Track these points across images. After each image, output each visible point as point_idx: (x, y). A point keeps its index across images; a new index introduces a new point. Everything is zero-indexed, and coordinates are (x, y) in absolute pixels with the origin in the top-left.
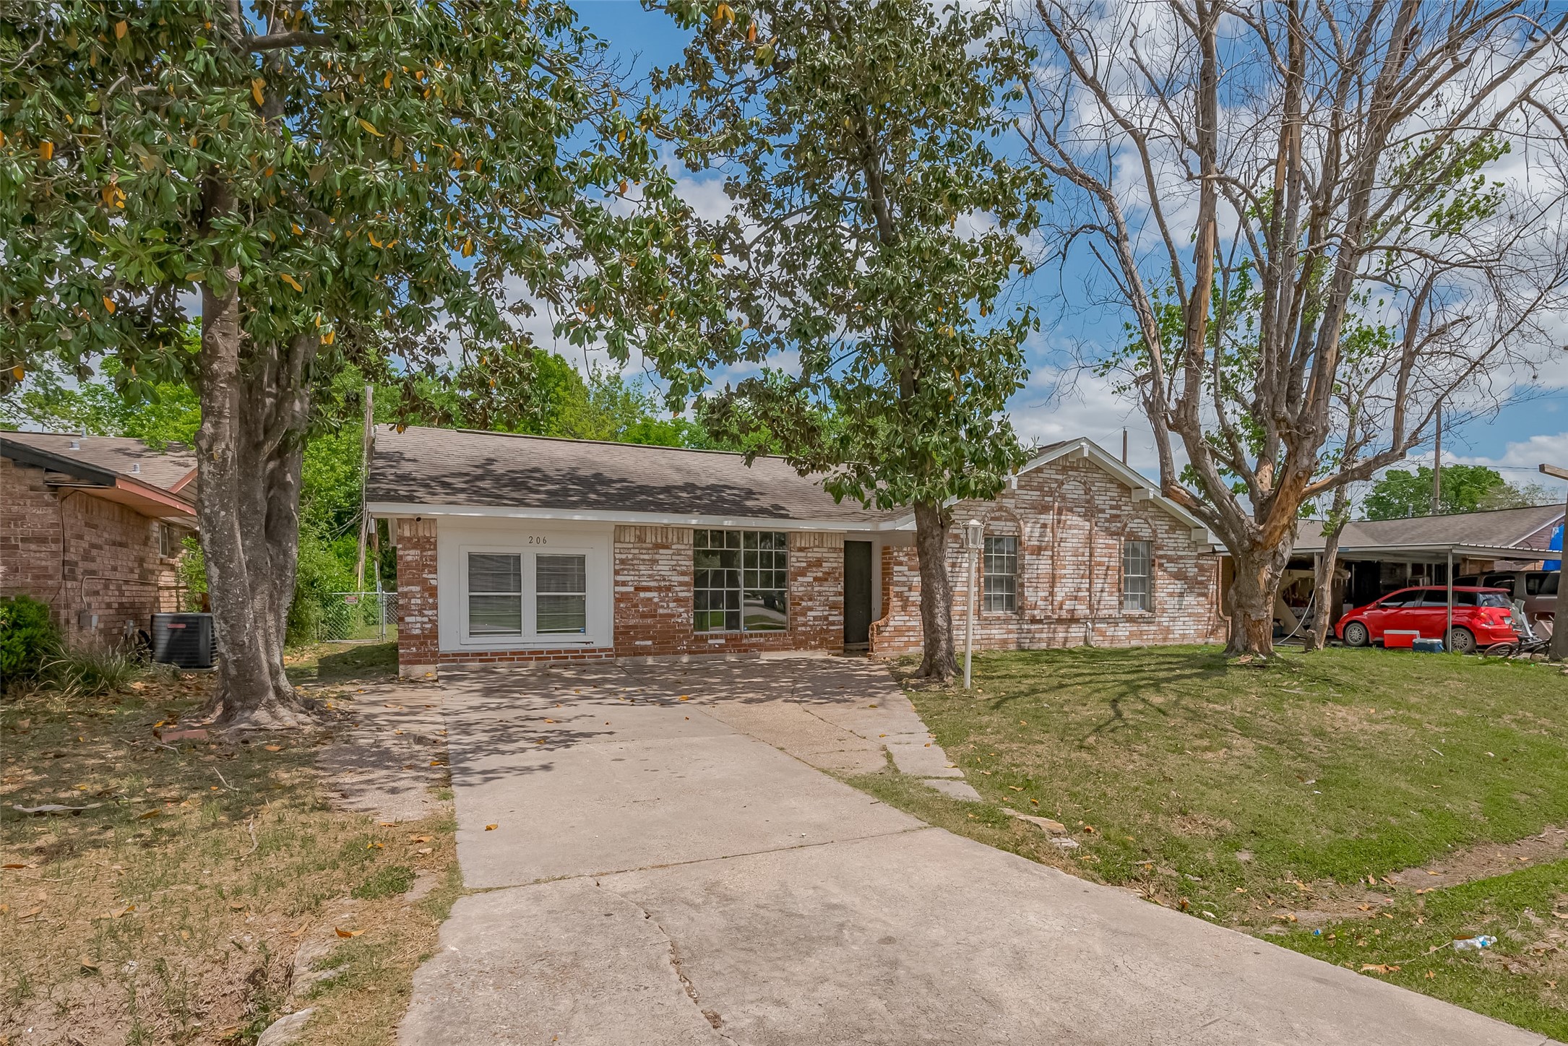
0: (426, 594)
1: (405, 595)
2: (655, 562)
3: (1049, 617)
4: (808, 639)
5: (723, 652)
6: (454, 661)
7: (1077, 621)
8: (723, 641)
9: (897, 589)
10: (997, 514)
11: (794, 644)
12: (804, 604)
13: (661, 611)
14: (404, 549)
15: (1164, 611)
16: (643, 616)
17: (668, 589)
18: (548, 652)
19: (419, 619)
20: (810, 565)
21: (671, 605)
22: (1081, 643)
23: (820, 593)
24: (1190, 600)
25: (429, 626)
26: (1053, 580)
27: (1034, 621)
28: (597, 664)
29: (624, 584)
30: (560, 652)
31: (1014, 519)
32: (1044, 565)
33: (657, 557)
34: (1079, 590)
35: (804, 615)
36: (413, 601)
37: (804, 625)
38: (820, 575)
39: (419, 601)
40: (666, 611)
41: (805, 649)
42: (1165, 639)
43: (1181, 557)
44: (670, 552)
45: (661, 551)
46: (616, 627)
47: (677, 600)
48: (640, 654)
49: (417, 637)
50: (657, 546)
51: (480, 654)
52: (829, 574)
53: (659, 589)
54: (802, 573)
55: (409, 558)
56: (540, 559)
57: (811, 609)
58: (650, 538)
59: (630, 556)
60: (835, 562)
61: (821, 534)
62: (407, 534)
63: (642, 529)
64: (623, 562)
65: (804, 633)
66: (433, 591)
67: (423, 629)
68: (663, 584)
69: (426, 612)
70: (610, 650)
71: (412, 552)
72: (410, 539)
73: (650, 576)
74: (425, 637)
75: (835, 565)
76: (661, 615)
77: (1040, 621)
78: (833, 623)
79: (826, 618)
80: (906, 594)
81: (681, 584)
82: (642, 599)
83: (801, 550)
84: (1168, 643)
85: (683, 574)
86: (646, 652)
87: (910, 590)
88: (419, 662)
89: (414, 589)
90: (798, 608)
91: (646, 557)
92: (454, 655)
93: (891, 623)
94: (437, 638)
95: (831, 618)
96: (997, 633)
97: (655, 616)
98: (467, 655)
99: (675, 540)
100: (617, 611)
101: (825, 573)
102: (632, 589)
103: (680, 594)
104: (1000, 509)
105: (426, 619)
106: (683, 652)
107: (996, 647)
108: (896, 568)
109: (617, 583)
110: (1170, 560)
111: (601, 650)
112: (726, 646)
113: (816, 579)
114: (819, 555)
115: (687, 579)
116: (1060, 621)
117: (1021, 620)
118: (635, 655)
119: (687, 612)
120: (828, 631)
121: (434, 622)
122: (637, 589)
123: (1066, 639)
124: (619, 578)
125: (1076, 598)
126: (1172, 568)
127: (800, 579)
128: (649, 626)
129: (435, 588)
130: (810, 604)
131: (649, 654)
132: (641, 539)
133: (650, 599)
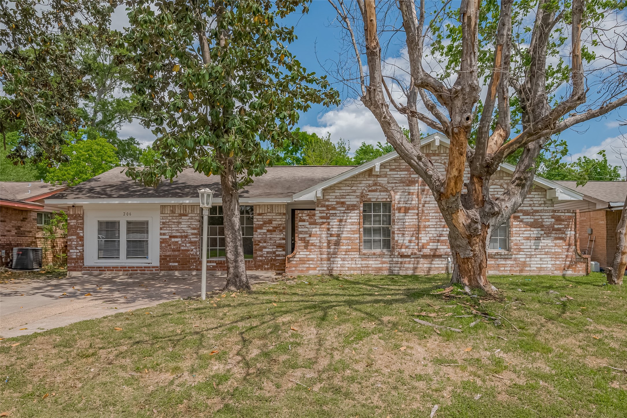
0: (78, 240)
1: (70, 240)
2: (180, 223)
3: (415, 254)
4: (263, 264)
5: (215, 270)
6: (89, 270)
7: (440, 256)
8: (215, 264)
9: (301, 236)
10: (374, 188)
11: (255, 267)
12: (261, 244)
13: (182, 248)
14: (70, 220)
15: (520, 250)
16: (174, 250)
17: (186, 237)
18: (129, 267)
19: (75, 251)
20: (265, 223)
21: (188, 245)
22: (443, 272)
23: (271, 239)
24: (547, 242)
25: (79, 254)
26: (418, 229)
27: (402, 256)
28: (151, 274)
29: (164, 234)
30: (134, 267)
31: (387, 190)
32: (410, 219)
33: (181, 220)
34: (441, 235)
35: (261, 251)
36: (73, 243)
37: (261, 256)
38: (271, 228)
39: (75, 243)
40: (185, 248)
41: (262, 270)
42: (521, 271)
43: (537, 211)
44: (188, 218)
45: (183, 217)
46: (161, 256)
47: (191, 242)
48: (172, 270)
49: (74, 259)
50: (181, 215)
51: (99, 268)
52: (276, 228)
53: (181, 237)
54: (261, 227)
55: (72, 224)
56: (129, 223)
57: (265, 247)
58: (177, 211)
59: (167, 221)
60: (280, 220)
61: (272, 206)
62: (71, 213)
63: (174, 206)
64: (164, 223)
65: (261, 261)
66: (82, 239)
67: (77, 255)
68: (183, 234)
69: (78, 248)
70: (157, 267)
71: (73, 221)
72: (72, 215)
73: (177, 230)
74: (78, 259)
75: (280, 222)
76: (182, 250)
77: (408, 256)
78: (279, 256)
79: (274, 253)
80: (307, 239)
81: (193, 234)
82: (173, 242)
83: (259, 214)
84: (524, 274)
85: (194, 229)
86: (174, 269)
87: (310, 236)
88: (75, 270)
89: (74, 237)
90: (258, 247)
91: (175, 221)
92: (89, 267)
93: (297, 256)
94: (83, 259)
95: (277, 253)
96: (373, 263)
97: (179, 251)
98: (94, 268)
99: (190, 212)
100: (161, 248)
101: (273, 227)
102: (168, 237)
103: (192, 239)
104: (375, 184)
105: (78, 251)
106: (194, 269)
107: (373, 273)
108: (300, 223)
109: (161, 234)
110: (526, 213)
111: (153, 267)
112: (216, 267)
113: (268, 231)
114: (270, 217)
115: (196, 231)
116: (425, 256)
117: (392, 255)
118: (169, 270)
119: (196, 248)
120: (275, 260)
121: (82, 252)
122: (171, 237)
123: (430, 269)
124: (163, 232)
125: (438, 241)
126: (529, 219)
127: (259, 231)
128: (177, 256)
129: (83, 237)
130: (265, 244)
131: (176, 270)
132: (173, 212)
133: (177, 242)
